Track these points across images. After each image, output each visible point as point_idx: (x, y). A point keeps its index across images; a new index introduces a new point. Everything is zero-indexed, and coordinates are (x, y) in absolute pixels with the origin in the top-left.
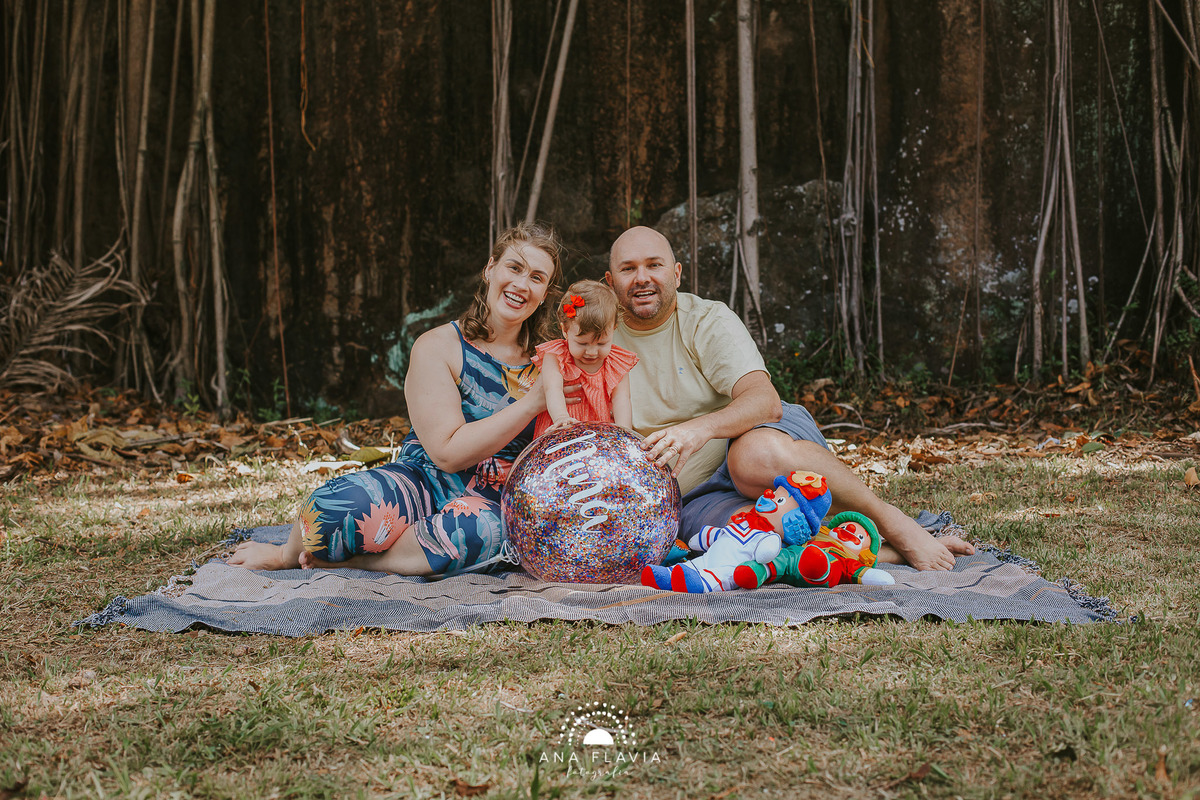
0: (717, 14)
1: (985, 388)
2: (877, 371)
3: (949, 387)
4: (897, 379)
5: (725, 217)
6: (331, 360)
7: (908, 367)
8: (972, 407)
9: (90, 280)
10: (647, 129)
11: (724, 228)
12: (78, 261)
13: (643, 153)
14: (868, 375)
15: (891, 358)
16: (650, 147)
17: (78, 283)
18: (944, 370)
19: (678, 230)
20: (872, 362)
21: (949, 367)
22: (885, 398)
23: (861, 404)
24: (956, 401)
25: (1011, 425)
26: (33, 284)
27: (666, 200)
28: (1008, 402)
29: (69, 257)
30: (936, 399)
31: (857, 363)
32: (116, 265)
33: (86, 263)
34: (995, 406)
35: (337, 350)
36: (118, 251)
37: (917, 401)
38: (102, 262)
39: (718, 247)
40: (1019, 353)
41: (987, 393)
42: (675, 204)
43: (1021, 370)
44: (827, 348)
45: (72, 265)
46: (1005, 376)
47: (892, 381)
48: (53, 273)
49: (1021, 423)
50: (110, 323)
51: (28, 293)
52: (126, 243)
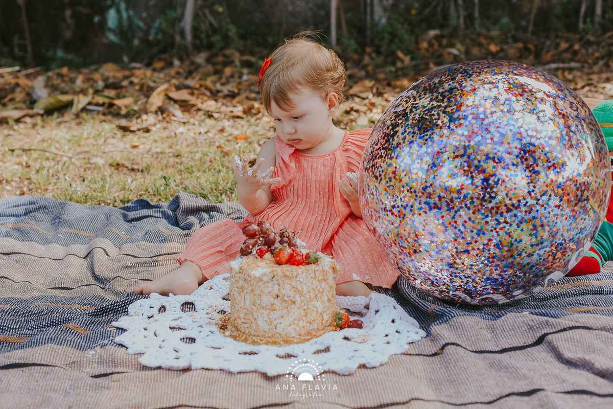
1: (557, 36)
2: (473, 24)
3: (529, 35)
4: (488, 30)
6: (64, 20)
7: (496, 21)
8: (548, 51)
14: (467, 27)
15: (484, 15)
18: (523, 23)
20: (470, 18)
21: (528, 22)
22: (480, 45)
23: (462, 49)
24: (536, 46)
25: (586, 65)
28: (577, 47)
30: (520, 45)
31: (458, 18)
34: (566, 50)
35: (68, 13)
37: (505, 47)
40: (583, 9)
41: (558, 40)
43: (585, 22)
44: (436, 6)
46: (572, 27)
47: (484, 32)
49: (595, 64)
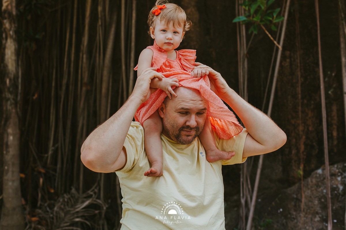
0: (332, 90)
5: (339, 174)
9: (85, 199)
10: (304, 137)
11: (339, 179)
12: (81, 191)
13: (302, 147)
16: (306, 144)
17: (80, 200)
19: (319, 180)
26: (64, 200)
27: (313, 166)
29: (77, 190)
32: (95, 193)
33: (84, 192)
36: (96, 188)
38: (90, 192)
39: (337, 187)
42: (317, 168)
45: (79, 193)
48: (72, 197)
50: (92, 218)
51: (62, 204)
52: (99, 185)
